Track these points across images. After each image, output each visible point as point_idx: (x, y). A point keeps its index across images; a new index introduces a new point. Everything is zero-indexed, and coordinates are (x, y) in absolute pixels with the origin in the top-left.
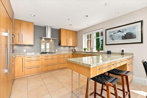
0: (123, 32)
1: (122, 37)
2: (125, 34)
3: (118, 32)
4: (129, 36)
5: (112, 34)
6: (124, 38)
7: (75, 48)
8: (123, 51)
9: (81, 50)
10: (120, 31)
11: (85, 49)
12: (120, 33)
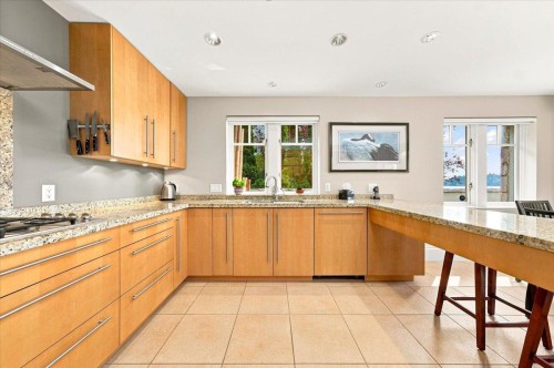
0: (373, 141)
1: (371, 154)
2: (379, 146)
3: (363, 138)
4: (386, 153)
5: (349, 140)
6: (375, 156)
7: (170, 178)
8: (375, 190)
9: (215, 189)
10: (366, 137)
11: (237, 186)
12: (366, 141)
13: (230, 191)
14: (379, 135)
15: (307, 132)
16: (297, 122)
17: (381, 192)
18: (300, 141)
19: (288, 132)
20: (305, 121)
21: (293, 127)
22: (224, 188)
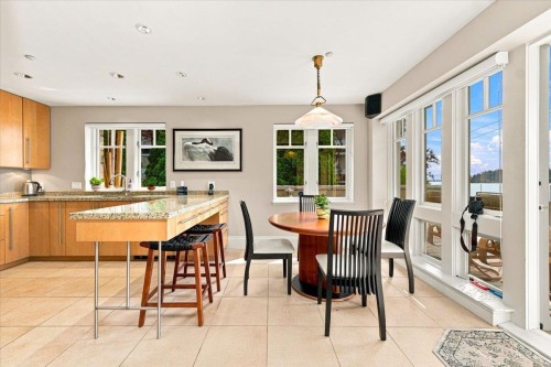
0: (211, 144)
1: (209, 156)
2: (216, 148)
3: (202, 142)
5: (190, 143)
6: (213, 157)
7: (39, 178)
8: (211, 186)
9: (76, 186)
10: (205, 141)
11: (95, 183)
12: (205, 144)
13: (89, 188)
14: (216, 140)
15: (161, 135)
16: (154, 128)
17: (215, 189)
18: (158, 144)
19: (147, 135)
20: (161, 127)
21: (150, 132)
22: (84, 185)
